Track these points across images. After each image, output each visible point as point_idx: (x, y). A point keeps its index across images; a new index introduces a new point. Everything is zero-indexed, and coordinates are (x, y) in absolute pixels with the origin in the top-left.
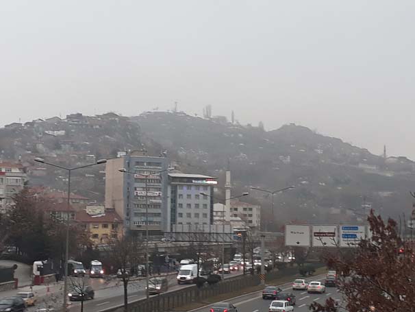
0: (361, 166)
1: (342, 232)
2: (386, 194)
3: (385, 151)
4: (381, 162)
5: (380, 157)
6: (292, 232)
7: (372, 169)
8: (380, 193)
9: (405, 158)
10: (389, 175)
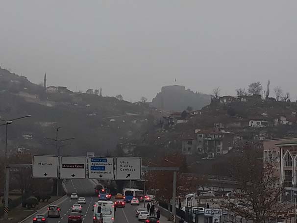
0: (22, 94)
1: (91, 164)
2: (46, 124)
3: (45, 80)
4: (41, 91)
5: (40, 86)
6: (40, 164)
7: (32, 98)
8: (41, 123)
9: (65, 88)
10: (49, 105)
